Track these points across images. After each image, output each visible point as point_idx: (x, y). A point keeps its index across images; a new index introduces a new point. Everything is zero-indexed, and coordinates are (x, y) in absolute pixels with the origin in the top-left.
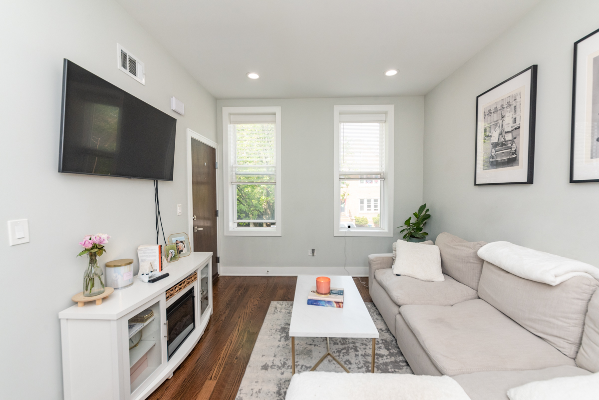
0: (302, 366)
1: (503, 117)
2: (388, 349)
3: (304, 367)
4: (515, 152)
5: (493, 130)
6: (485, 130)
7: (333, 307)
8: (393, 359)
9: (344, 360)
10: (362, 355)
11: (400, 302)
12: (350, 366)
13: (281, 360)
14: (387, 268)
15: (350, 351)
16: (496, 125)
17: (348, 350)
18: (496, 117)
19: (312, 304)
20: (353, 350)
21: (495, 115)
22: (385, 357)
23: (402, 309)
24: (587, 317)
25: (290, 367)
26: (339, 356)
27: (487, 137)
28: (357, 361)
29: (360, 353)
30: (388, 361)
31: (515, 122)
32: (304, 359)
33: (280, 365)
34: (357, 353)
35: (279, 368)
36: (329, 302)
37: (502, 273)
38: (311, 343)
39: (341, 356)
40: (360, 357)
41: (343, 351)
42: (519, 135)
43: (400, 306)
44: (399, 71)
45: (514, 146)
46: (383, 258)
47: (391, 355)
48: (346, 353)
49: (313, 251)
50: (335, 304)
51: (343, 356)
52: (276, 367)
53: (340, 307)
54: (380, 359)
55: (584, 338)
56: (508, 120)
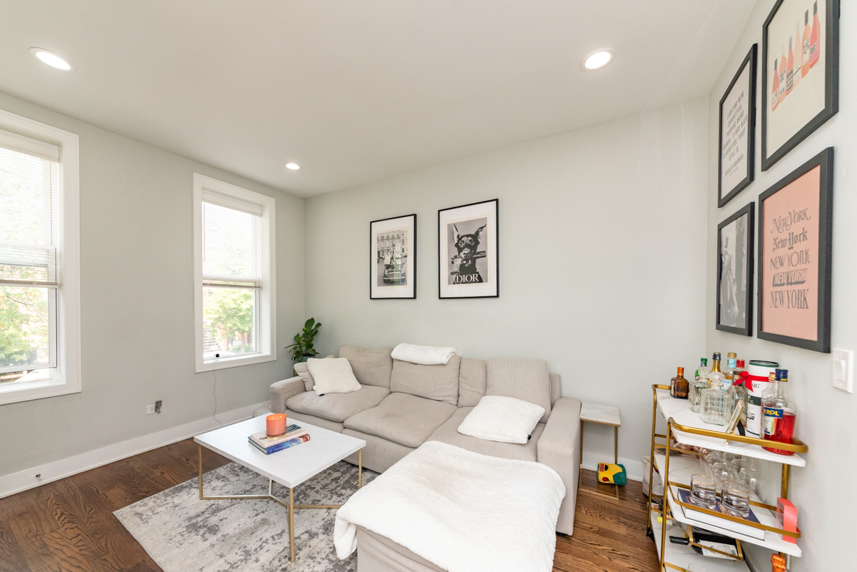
0: (273, 537)
1: (394, 245)
2: (338, 471)
3: (276, 537)
4: (404, 275)
5: (385, 254)
6: (379, 253)
7: (300, 443)
8: (348, 475)
9: (310, 503)
10: (321, 489)
11: (341, 417)
12: (320, 503)
13: (236, 553)
14: (302, 392)
15: (307, 492)
16: (388, 250)
17: (305, 494)
18: (388, 244)
19: (274, 452)
20: (309, 490)
21: (387, 242)
22: (341, 478)
23: (346, 423)
24: (460, 378)
25: (259, 549)
26: (301, 503)
27: (380, 259)
28: (323, 495)
29: (318, 488)
30: (347, 478)
31: (403, 252)
32: (266, 531)
33: (242, 557)
34: (315, 490)
35: (246, 559)
36: (293, 440)
37: (413, 366)
38: (255, 514)
39: (304, 502)
40: (322, 491)
41: (300, 497)
42: (406, 262)
43: (343, 422)
44: (301, 167)
45: (403, 269)
46: (293, 383)
47: (344, 473)
48: (305, 496)
49: (158, 405)
50: (302, 439)
51: (305, 500)
52: (239, 563)
53: (307, 440)
54: (339, 481)
55: (461, 390)
56: (398, 248)
